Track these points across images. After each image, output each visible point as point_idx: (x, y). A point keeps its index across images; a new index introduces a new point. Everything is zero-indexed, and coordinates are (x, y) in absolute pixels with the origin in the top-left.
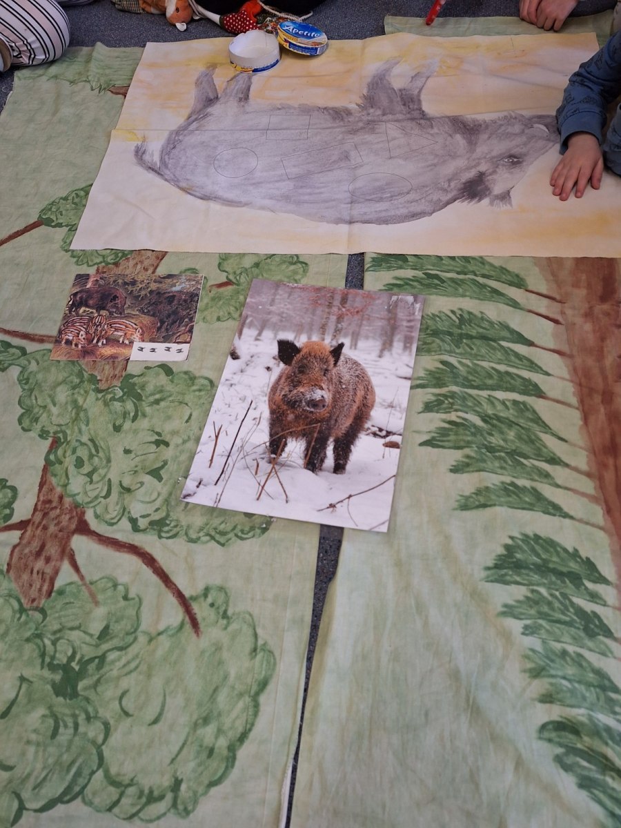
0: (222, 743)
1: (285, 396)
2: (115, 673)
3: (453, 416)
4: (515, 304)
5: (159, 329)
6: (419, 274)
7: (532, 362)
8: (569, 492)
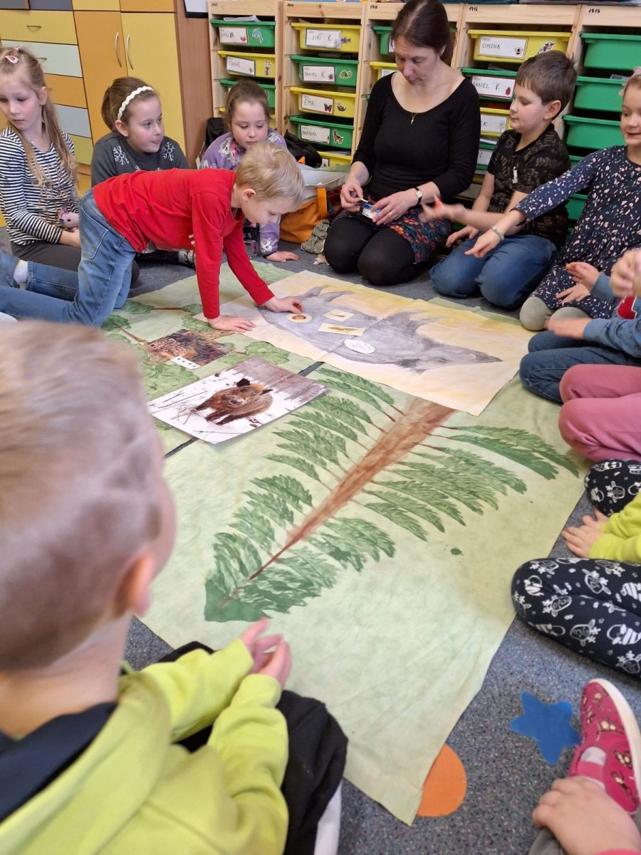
1: (225, 395)
4: (379, 408)
5: (195, 357)
7: (363, 428)
8: (329, 473)
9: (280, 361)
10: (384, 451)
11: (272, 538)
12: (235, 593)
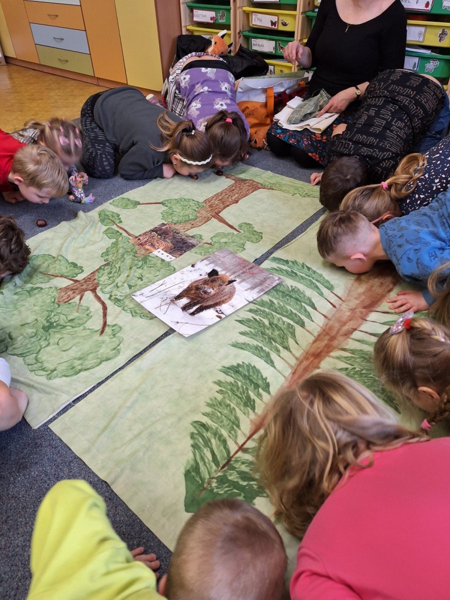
0: (80, 367)
1: (198, 285)
2: (64, 332)
3: (257, 318)
4: (321, 294)
5: (171, 249)
6: (289, 270)
7: (310, 315)
8: (283, 360)
9: (238, 250)
10: (328, 337)
11: (238, 426)
12: (209, 483)
